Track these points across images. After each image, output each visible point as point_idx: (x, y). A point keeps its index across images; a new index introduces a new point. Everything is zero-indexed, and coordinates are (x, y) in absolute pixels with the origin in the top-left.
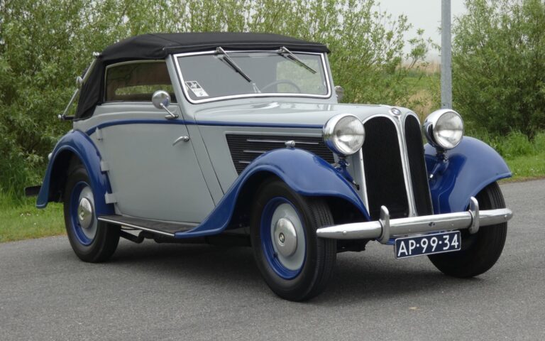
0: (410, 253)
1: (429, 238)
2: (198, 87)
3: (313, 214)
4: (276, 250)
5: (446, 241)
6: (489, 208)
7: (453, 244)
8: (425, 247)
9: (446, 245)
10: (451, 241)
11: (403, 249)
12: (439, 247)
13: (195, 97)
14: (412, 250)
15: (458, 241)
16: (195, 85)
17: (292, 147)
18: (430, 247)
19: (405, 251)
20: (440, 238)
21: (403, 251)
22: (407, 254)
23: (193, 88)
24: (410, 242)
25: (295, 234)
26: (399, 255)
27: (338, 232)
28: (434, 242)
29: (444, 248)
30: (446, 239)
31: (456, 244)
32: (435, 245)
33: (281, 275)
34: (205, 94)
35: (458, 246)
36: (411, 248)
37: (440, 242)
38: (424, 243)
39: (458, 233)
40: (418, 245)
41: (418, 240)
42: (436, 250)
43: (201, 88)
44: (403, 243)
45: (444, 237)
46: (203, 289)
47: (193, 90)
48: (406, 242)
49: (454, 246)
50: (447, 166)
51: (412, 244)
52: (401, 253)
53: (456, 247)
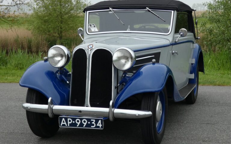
0: (69, 125)
1: (81, 119)
5: (93, 123)
7: (98, 125)
8: (79, 123)
9: (93, 125)
10: (96, 122)
12: (88, 125)
14: (70, 124)
15: (102, 124)
18: (81, 125)
19: (65, 123)
22: (66, 125)
24: (68, 119)
26: (61, 125)
28: (85, 122)
29: (92, 127)
30: (93, 121)
31: (100, 125)
32: (85, 124)
35: (102, 127)
36: (69, 123)
37: (89, 123)
38: (78, 121)
39: (101, 120)
40: (74, 122)
41: (74, 119)
44: (63, 119)
45: (92, 120)
48: (66, 119)
49: (99, 126)
51: (70, 121)
52: (63, 124)
53: (100, 127)
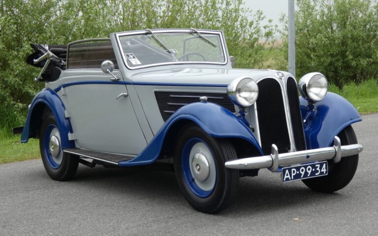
0: (292, 178)
1: (306, 167)
2: (134, 57)
3: (222, 151)
4: (193, 176)
5: (318, 169)
6: (346, 144)
7: (322, 171)
8: (303, 173)
9: (318, 171)
10: (321, 168)
11: (287, 175)
12: (313, 173)
13: (131, 65)
14: (294, 176)
15: (326, 168)
16: (132, 56)
17: (205, 101)
18: (306, 173)
19: (289, 176)
20: (314, 166)
21: (287, 177)
22: (290, 179)
23: (130, 58)
24: (293, 170)
25: (207, 165)
26: (285, 180)
27: (240, 164)
28: (309, 169)
29: (317, 174)
30: (317, 167)
31: (325, 170)
32: (309, 172)
33: (198, 194)
34: (139, 63)
35: (326, 172)
36: (293, 174)
37: (314, 170)
38: (302, 170)
39: (326, 163)
40: (298, 172)
41: (298, 169)
42: (310, 176)
43: (136, 59)
44: (287, 171)
45: (317, 166)
46: (140, 202)
47: (130, 60)
48: (290, 170)
49: (323, 172)
50: (315, 113)
51: (294, 172)
52: (286, 178)
53: (325, 173)
